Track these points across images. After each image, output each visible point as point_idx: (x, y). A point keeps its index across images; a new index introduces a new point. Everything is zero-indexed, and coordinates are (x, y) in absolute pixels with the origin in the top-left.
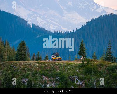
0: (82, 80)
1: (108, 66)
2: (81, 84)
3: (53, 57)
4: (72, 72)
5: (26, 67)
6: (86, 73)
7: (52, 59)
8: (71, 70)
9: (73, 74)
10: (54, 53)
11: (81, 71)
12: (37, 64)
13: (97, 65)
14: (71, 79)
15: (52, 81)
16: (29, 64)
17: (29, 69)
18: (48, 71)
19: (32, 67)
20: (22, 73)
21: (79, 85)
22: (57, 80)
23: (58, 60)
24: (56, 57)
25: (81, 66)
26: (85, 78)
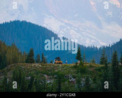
0: (74, 77)
1: (96, 67)
2: (73, 80)
3: (56, 61)
4: (67, 71)
5: (31, 68)
8: (67, 70)
9: (68, 73)
10: (56, 58)
11: (74, 70)
12: (40, 66)
14: (66, 77)
15: (51, 79)
16: (34, 66)
17: (34, 70)
18: (48, 70)
19: (36, 68)
20: (28, 72)
21: (72, 81)
23: (59, 63)
24: (58, 61)
25: (75, 67)
26: (77, 76)
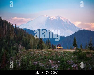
0: (75, 63)
2: (75, 66)
4: (69, 57)
5: (39, 54)
6: (78, 58)
7: (57, 48)
9: (69, 59)
11: (75, 57)
12: (46, 52)
13: (86, 53)
14: (68, 62)
15: (55, 64)
16: (41, 52)
17: (41, 55)
18: (53, 56)
19: (43, 54)
22: (58, 63)
23: (60, 49)
24: (59, 47)
26: (78, 62)
